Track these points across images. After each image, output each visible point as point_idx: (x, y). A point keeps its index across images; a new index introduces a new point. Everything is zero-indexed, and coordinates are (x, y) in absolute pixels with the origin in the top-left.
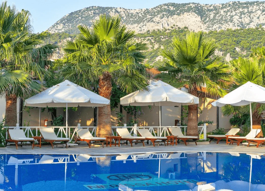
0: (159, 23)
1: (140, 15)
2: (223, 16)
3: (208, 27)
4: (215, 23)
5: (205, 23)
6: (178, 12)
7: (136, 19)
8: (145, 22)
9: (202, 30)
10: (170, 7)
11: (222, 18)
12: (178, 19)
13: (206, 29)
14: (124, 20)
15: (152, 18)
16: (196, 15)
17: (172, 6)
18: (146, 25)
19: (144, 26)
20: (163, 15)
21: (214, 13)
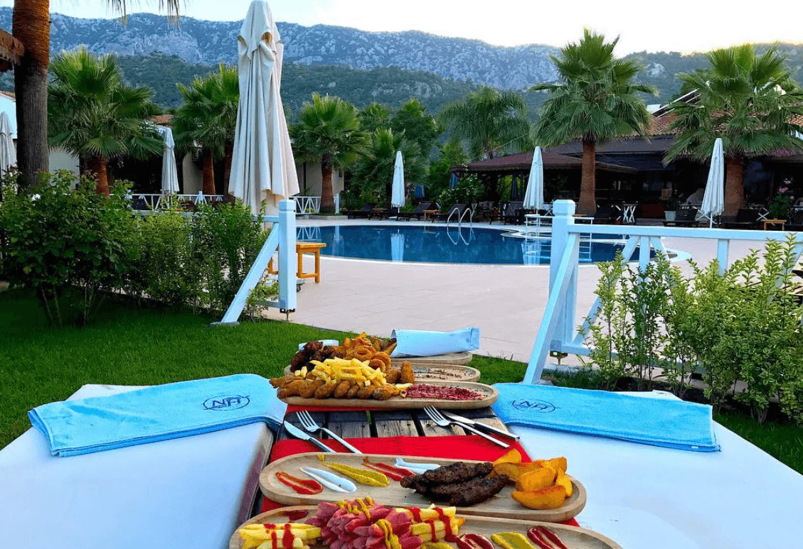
0: (127, 45)
1: (93, 29)
2: (233, 41)
3: (210, 57)
4: (220, 52)
5: (204, 51)
6: (159, 28)
7: (86, 36)
8: (104, 41)
9: (199, 62)
10: (145, 19)
11: (231, 43)
12: (160, 41)
13: (207, 61)
14: (64, 35)
15: (115, 36)
16: (190, 36)
17: (148, 18)
18: (105, 48)
19: (102, 49)
20: (134, 32)
21: (218, 36)
